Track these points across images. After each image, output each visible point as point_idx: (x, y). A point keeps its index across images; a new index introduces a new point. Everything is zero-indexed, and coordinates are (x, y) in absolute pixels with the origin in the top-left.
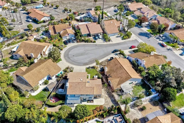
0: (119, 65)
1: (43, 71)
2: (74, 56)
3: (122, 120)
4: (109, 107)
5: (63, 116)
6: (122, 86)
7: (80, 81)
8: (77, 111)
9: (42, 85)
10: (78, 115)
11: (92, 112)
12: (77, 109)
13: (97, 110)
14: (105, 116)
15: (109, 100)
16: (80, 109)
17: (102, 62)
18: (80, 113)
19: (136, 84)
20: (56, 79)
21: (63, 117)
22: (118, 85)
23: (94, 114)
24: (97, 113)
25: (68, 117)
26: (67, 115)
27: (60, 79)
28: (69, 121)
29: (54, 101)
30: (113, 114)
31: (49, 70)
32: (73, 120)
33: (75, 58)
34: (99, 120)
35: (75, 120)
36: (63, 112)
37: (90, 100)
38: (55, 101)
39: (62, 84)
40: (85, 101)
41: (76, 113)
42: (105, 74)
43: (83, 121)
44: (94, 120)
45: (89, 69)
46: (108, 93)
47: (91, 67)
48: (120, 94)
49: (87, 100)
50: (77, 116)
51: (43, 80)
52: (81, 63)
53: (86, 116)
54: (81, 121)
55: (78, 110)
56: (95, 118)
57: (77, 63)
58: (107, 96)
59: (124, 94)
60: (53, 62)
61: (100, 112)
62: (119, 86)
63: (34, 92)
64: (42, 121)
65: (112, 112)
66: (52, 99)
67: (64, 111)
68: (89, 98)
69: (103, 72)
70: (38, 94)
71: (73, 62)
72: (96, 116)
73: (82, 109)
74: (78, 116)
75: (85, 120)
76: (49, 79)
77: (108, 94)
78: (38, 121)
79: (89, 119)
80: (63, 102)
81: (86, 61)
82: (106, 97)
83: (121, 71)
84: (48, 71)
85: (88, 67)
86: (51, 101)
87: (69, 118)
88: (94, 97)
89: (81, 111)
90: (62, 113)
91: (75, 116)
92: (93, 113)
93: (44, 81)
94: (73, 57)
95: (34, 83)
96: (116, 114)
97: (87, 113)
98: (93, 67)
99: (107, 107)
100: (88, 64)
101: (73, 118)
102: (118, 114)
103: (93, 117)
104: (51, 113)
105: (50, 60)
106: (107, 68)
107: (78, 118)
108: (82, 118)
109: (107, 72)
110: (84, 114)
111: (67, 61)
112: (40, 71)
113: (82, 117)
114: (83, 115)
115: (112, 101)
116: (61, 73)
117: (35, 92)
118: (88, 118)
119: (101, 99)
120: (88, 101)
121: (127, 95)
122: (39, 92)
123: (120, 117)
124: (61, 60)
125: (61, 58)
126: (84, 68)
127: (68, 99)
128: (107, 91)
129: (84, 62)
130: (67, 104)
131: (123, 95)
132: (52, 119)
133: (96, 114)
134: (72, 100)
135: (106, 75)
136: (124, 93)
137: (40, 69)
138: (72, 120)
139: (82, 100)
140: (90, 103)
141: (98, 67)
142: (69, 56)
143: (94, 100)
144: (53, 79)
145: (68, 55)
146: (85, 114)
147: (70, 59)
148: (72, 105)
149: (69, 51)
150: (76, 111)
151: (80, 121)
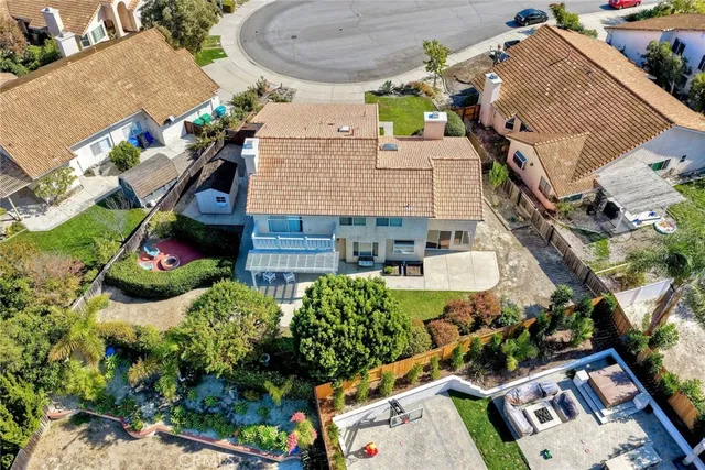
0: (574, 64)
1: (102, 86)
2: (294, 37)
3: (632, 388)
4: (530, 302)
5: (210, 351)
6: (606, 176)
7: (336, 135)
8: (319, 317)
9: (96, 171)
10: (328, 344)
11: (421, 330)
12: (319, 304)
13: (454, 322)
14: (513, 363)
15: (524, 262)
16: (340, 306)
17: (459, 68)
18: (340, 333)
19: (682, 176)
20: (184, 144)
21: (216, 364)
22: (578, 172)
23: (435, 345)
24: (455, 343)
25: (249, 364)
26: (243, 348)
27: (207, 139)
28: (261, 392)
29: (164, 265)
30: (562, 352)
31: (141, 86)
32: (288, 386)
33: (305, 49)
34: (473, 387)
35: (304, 387)
36: (218, 325)
37: (399, 263)
38: (172, 262)
39: (220, 162)
40: (368, 264)
41: (310, 331)
42: (486, 120)
43: (363, 394)
44: (438, 390)
45: (385, 97)
46: (513, 220)
47: (397, 89)
48: (591, 227)
49: (381, 256)
50: (317, 353)
51: (102, 141)
52: (336, 70)
53: (387, 359)
54: (347, 392)
55: (326, 309)
56: (444, 372)
57: (315, 68)
58: (507, 237)
59: (617, 230)
60: (167, 49)
61: (474, 335)
62: (586, 179)
63: (42, 211)
64: (71, 387)
65: (560, 335)
66: (152, 254)
67: (218, 316)
68: (397, 242)
69: (470, 111)
70: (69, 223)
71: (290, 66)
72: (448, 364)
73: (358, 307)
74: (324, 354)
75: (374, 386)
76: (145, 142)
77: (515, 226)
78: (38, 385)
79: (403, 383)
80: (220, 266)
81: (369, 61)
82: (505, 244)
83: (593, 91)
84: (137, 89)
85: (376, 90)
86: (144, 265)
87: (263, 368)
88: (429, 245)
89: (344, 317)
90: (207, 334)
91: (303, 357)
92: (428, 336)
93: (110, 150)
94: (292, 41)
95: (38, 155)
96: (587, 353)
97: (391, 334)
98: (409, 86)
99: (519, 306)
100: (376, 77)
101: (285, 374)
102: (596, 349)
103: (427, 368)
104: (138, 335)
105: (152, 32)
106: (499, 80)
107: (325, 370)
108: (355, 369)
109: (501, 107)
110: (367, 341)
111: (255, 59)
112: (86, 91)
113: (354, 363)
114: (360, 347)
115: (547, 267)
116: (217, 114)
117: (52, 210)
118: (396, 370)
119: (474, 253)
120: (389, 263)
121: (637, 234)
122: (73, 214)
123: (616, 368)
124: (225, 56)
125: (223, 47)
126: (356, 92)
127: (257, 246)
128: (503, 213)
129: (355, 66)
130: (247, 278)
131: (609, 235)
132: (138, 372)
133: (448, 350)
134: (279, 251)
135: (492, 129)
136: (617, 222)
137: (85, 79)
138: (279, 386)
139: (350, 257)
140: (402, 278)
141: (436, 90)
142: (271, 38)
143: (427, 261)
144: (166, 142)
145: (264, 34)
146: (381, 338)
147: (275, 52)
148: (281, 288)
149: (270, 18)
150: (313, 320)
151: (337, 392)
